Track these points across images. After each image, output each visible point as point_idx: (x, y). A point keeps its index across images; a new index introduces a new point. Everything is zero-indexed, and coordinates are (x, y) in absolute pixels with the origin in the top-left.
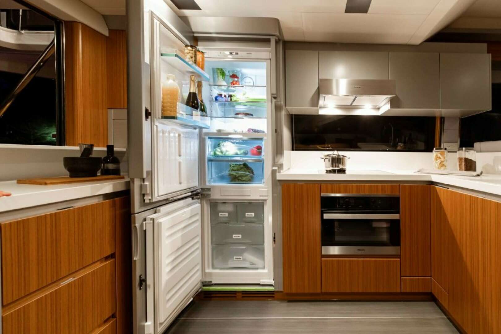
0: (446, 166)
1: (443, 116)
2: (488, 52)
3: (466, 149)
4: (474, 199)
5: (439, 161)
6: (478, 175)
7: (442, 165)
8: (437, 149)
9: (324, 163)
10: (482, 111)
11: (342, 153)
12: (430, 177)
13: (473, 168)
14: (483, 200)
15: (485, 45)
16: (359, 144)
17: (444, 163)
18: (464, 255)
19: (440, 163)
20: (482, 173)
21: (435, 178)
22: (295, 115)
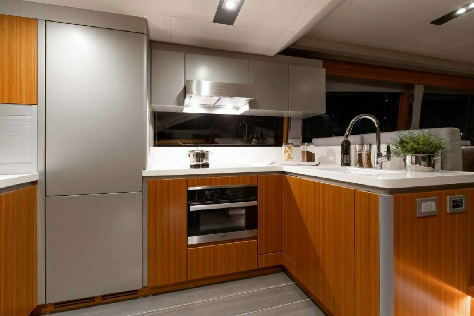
0: (292, 158)
1: (290, 117)
2: (324, 67)
3: (308, 144)
4: (316, 185)
5: (287, 154)
6: (317, 165)
7: (289, 157)
8: (285, 144)
9: (188, 158)
10: (319, 113)
11: (205, 149)
12: (282, 168)
13: (313, 159)
14: (323, 184)
15: (321, 62)
16: (217, 140)
17: (291, 156)
18: (309, 230)
19: (288, 156)
20: (319, 163)
21: (286, 169)
22: (158, 112)
